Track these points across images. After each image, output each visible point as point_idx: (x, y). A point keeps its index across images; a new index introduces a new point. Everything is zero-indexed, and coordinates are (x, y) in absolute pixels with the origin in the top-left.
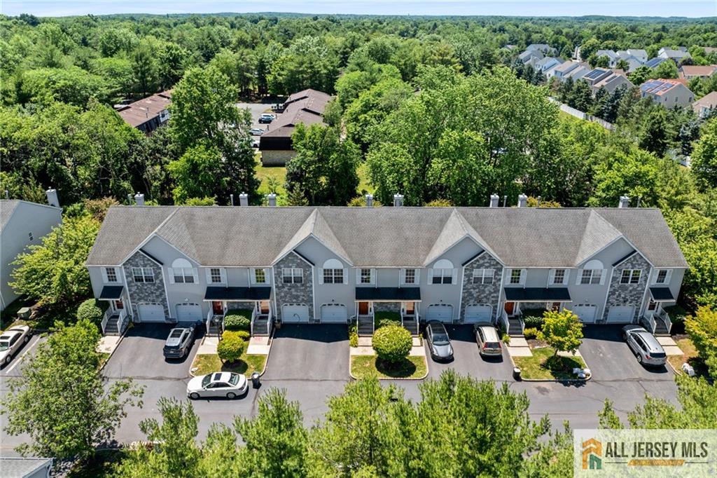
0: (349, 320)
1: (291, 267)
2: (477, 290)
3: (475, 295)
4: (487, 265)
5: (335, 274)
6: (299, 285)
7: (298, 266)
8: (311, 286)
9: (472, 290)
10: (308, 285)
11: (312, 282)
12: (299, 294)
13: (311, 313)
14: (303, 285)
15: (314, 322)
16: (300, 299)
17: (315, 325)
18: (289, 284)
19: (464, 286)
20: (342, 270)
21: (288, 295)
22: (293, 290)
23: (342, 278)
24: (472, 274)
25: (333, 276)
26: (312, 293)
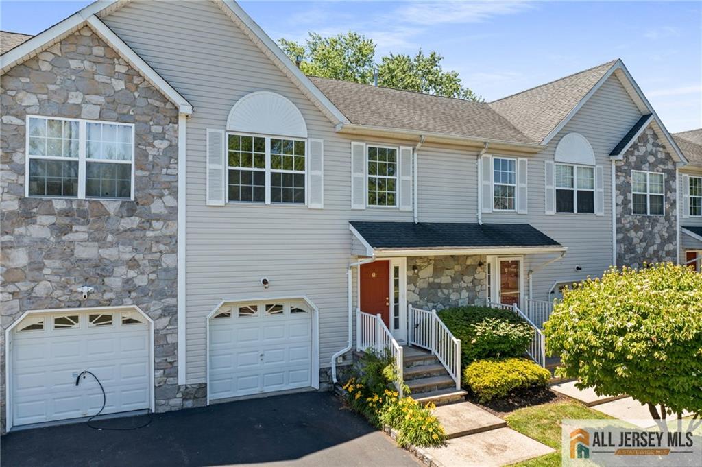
0: (324, 372)
1: (76, 112)
2: (640, 234)
3: (638, 250)
4: (651, 159)
5: (276, 163)
6: (112, 205)
7: (114, 110)
8: (173, 211)
9: (632, 234)
10: (157, 207)
11: (174, 193)
12: (109, 253)
13: (165, 350)
14: (131, 210)
15: (176, 403)
16: (115, 282)
17: (184, 412)
18: (59, 203)
19: (618, 221)
20: (300, 147)
21: (51, 265)
22: (80, 233)
23: (300, 180)
24: (629, 184)
25: (268, 170)
26: (174, 251)
